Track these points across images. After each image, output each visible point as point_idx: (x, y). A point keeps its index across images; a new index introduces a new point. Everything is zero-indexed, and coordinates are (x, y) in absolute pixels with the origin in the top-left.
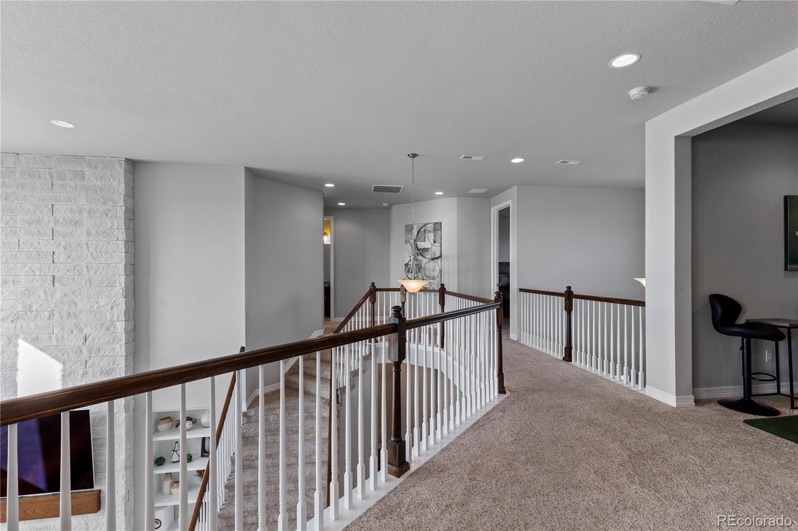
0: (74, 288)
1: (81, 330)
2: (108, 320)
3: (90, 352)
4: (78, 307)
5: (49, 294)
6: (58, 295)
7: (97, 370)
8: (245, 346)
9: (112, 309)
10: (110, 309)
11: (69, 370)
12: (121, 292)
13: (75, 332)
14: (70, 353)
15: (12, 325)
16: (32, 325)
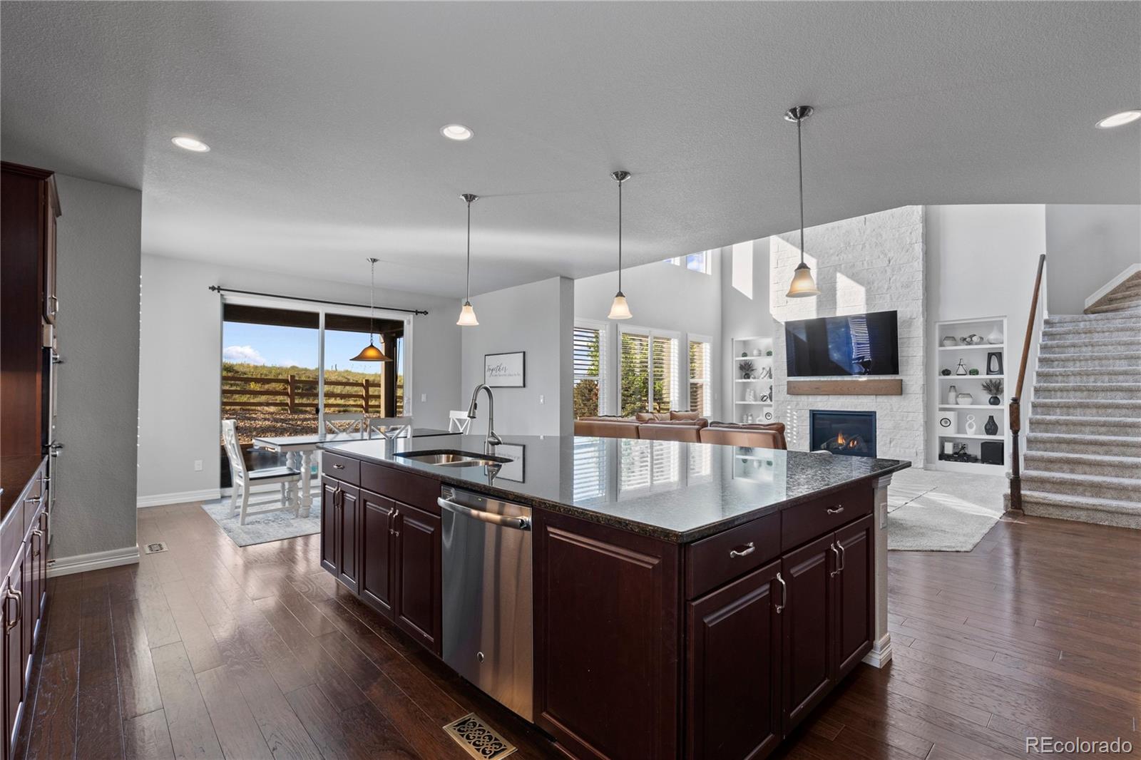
0: (880, 224)
1: (886, 255)
2: (908, 243)
3: (893, 271)
4: (883, 238)
5: (862, 232)
6: (868, 232)
7: (899, 284)
8: (1045, 253)
9: (911, 234)
13: (881, 256)
14: (878, 273)
15: (837, 258)
16: (850, 256)
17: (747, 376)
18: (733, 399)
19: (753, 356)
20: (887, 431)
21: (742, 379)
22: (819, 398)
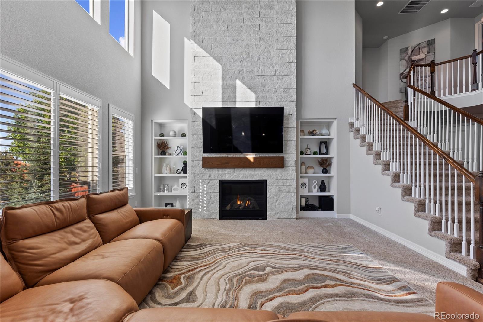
0: (270, 44)
1: (273, 67)
2: (287, 61)
3: (278, 80)
4: (271, 55)
5: (258, 47)
6: (262, 48)
7: (282, 90)
9: (289, 55)
10: (288, 55)
11: (267, 89)
12: (294, 45)
13: (271, 68)
14: (268, 80)
15: (240, 64)
16: (250, 64)
17: (163, 153)
18: (152, 172)
19: (169, 135)
20: (274, 193)
21: (158, 155)
22: (227, 171)
